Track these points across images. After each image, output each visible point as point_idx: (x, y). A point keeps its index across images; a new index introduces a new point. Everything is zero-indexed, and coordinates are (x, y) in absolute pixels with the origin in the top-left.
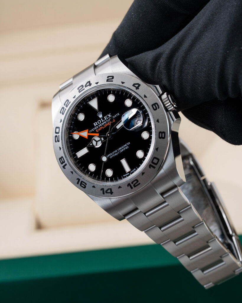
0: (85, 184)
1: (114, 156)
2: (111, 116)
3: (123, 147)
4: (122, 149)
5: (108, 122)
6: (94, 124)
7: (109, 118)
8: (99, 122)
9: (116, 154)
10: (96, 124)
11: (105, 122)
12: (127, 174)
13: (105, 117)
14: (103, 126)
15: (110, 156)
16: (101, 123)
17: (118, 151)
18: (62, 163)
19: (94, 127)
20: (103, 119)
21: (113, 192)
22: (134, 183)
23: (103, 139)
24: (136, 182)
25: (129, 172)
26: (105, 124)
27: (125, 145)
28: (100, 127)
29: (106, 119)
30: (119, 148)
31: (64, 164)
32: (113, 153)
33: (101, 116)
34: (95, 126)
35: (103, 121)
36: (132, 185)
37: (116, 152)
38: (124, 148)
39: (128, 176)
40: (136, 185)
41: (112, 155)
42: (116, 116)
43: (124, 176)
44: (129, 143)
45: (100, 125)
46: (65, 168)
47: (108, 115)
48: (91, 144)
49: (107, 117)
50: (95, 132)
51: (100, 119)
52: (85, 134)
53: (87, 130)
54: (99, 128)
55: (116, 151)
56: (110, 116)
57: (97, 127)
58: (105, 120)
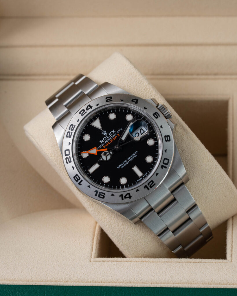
0: (103, 195)
1: (124, 165)
2: (115, 132)
3: (131, 156)
4: (131, 158)
5: (113, 137)
6: (100, 141)
7: (113, 134)
8: (105, 139)
9: (126, 164)
10: (102, 141)
11: (110, 138)
12: (140, 179)
13: (109, 134)
14: (109, 141)
15: (121, 167)
16: (107, 140)
17: (128, 161)
18: (77, 181)
19: (100, 144)
20: (108, 135)
21: (131, 197)
22: (150, 184)
23: (111, 153)
24: (151, 183)
25: (142, 177)
26: (110, 140)
27: (134, 154)
28: (107, 143)
29: (110, 135)
30: (128, 158)
31: (79, 181)
32: (123, 163)
33: (105, 134)
34: (102, 143)
35: (108, 138)
36: (149, 186)
37: (126, 162)
38: (133, 157)
39: (141, 180)
40: (152, 186)
41: (122, 165)
42: (119, 131)
43: (138, 181)
44: (137, 152)
45: (106, 141)
46: (81, 185)
47: (112, 131)
48: (101, 159)
49: (111, 133)
50: (102, 148)
51: (105, 136)
52: (94, 151)
53: (96, 147)
54: (105, 144)
55: (126, 160)
56: (113, 132)
57: (104, 144)
58: (110, 137)
